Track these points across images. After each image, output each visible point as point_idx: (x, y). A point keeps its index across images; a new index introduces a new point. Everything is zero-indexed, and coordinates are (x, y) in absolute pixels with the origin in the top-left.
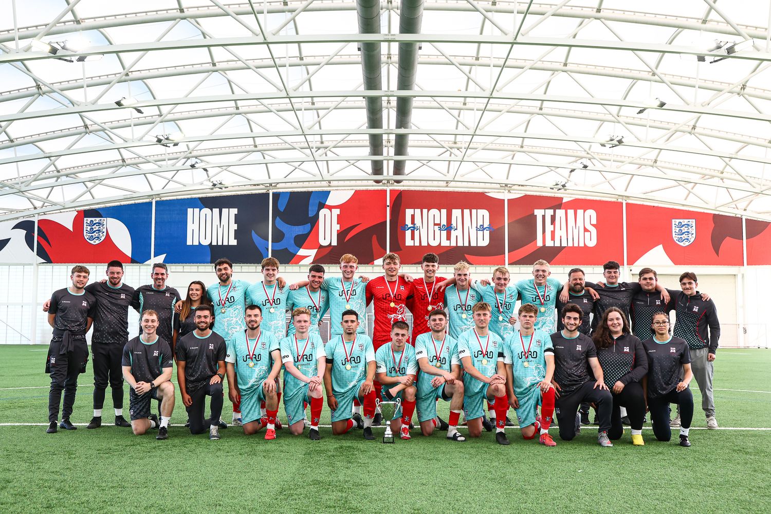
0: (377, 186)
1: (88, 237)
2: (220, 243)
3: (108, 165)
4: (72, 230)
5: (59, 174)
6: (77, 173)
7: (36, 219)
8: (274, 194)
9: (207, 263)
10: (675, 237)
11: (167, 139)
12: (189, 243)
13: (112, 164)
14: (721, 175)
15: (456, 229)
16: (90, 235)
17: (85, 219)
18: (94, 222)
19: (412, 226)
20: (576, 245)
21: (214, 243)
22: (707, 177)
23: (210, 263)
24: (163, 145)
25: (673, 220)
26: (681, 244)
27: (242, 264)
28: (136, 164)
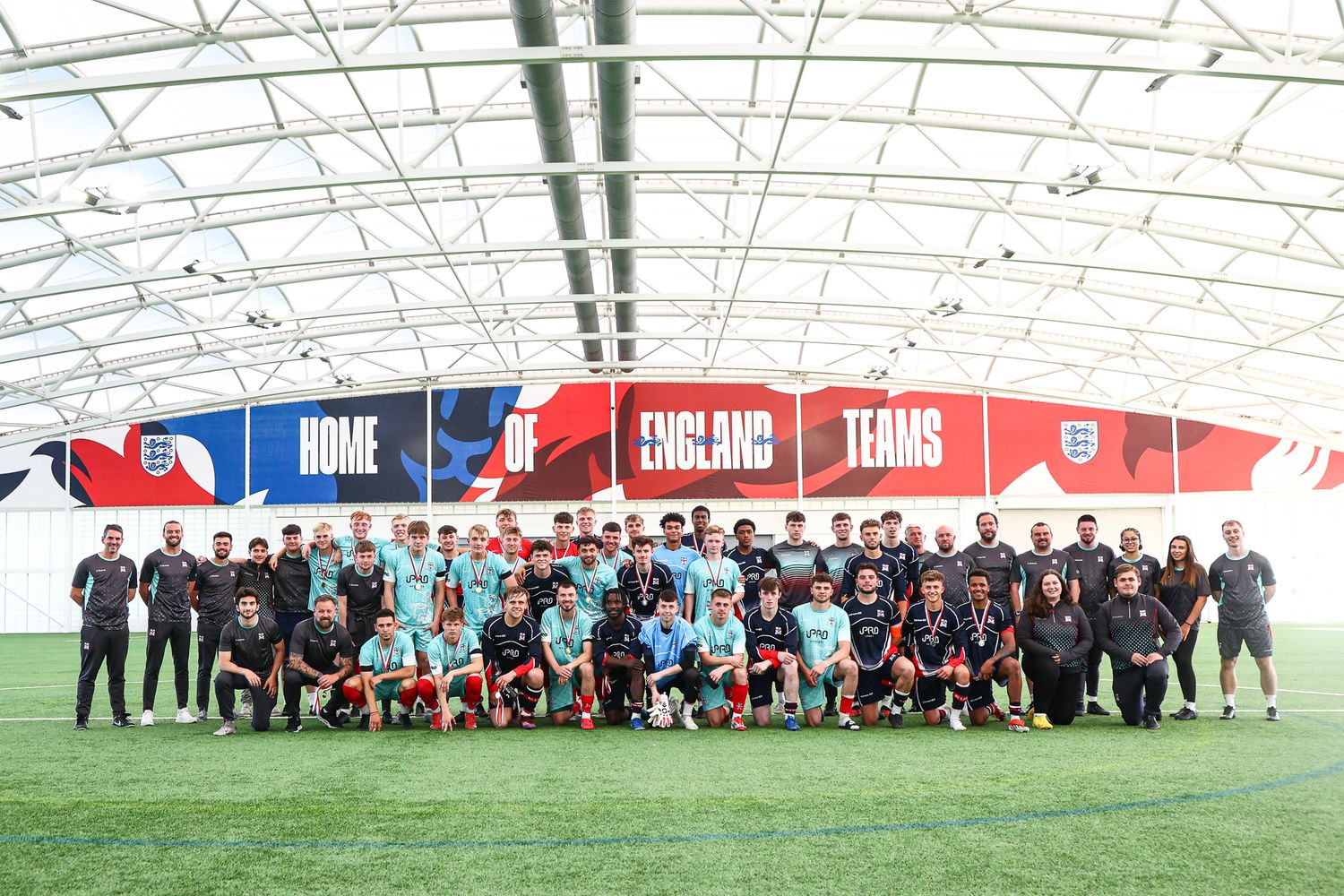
0: (594, 377)
1: (147, 465)
2: (351, 471)
3: (176, 353)
4: (122, 454)
5: (101, 370)
6: (130, 367)
7: (67, 440)
8: (433, 392)
9: (332, 502)
10: (1066, 450)
11: (263, 317)
12: (304, 471)
13: (183, 352)
14: (1132, 352)
15: (721, 443)
16: (151, 462)
17: (143, 437)
18: (157, 442)
19: (651, 438)
20: (909, 464)
21: (343, 471)
22: (1111, 355)
23: (337, 502)
24: (259, 326)
25: (1063, 423)
26: (1076, 460)
27: (386, 504)
28: (220, 352)
